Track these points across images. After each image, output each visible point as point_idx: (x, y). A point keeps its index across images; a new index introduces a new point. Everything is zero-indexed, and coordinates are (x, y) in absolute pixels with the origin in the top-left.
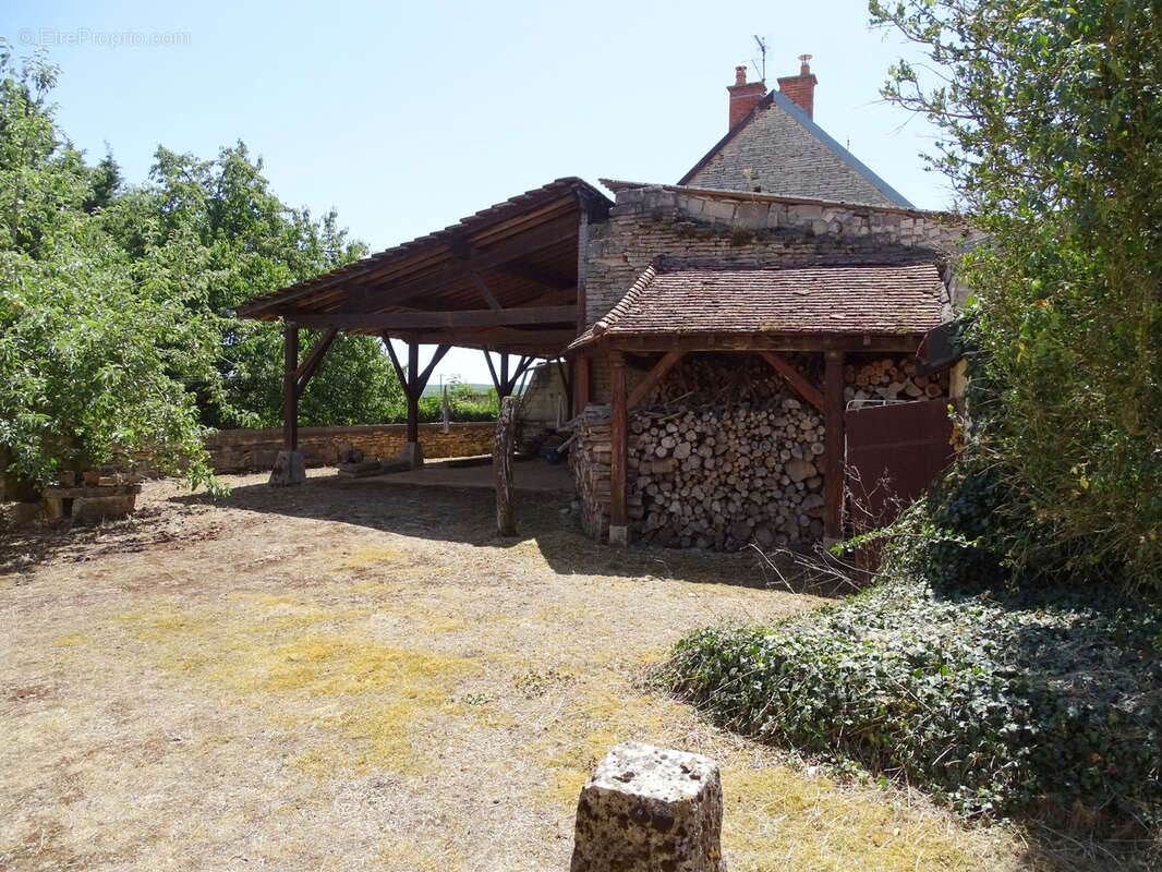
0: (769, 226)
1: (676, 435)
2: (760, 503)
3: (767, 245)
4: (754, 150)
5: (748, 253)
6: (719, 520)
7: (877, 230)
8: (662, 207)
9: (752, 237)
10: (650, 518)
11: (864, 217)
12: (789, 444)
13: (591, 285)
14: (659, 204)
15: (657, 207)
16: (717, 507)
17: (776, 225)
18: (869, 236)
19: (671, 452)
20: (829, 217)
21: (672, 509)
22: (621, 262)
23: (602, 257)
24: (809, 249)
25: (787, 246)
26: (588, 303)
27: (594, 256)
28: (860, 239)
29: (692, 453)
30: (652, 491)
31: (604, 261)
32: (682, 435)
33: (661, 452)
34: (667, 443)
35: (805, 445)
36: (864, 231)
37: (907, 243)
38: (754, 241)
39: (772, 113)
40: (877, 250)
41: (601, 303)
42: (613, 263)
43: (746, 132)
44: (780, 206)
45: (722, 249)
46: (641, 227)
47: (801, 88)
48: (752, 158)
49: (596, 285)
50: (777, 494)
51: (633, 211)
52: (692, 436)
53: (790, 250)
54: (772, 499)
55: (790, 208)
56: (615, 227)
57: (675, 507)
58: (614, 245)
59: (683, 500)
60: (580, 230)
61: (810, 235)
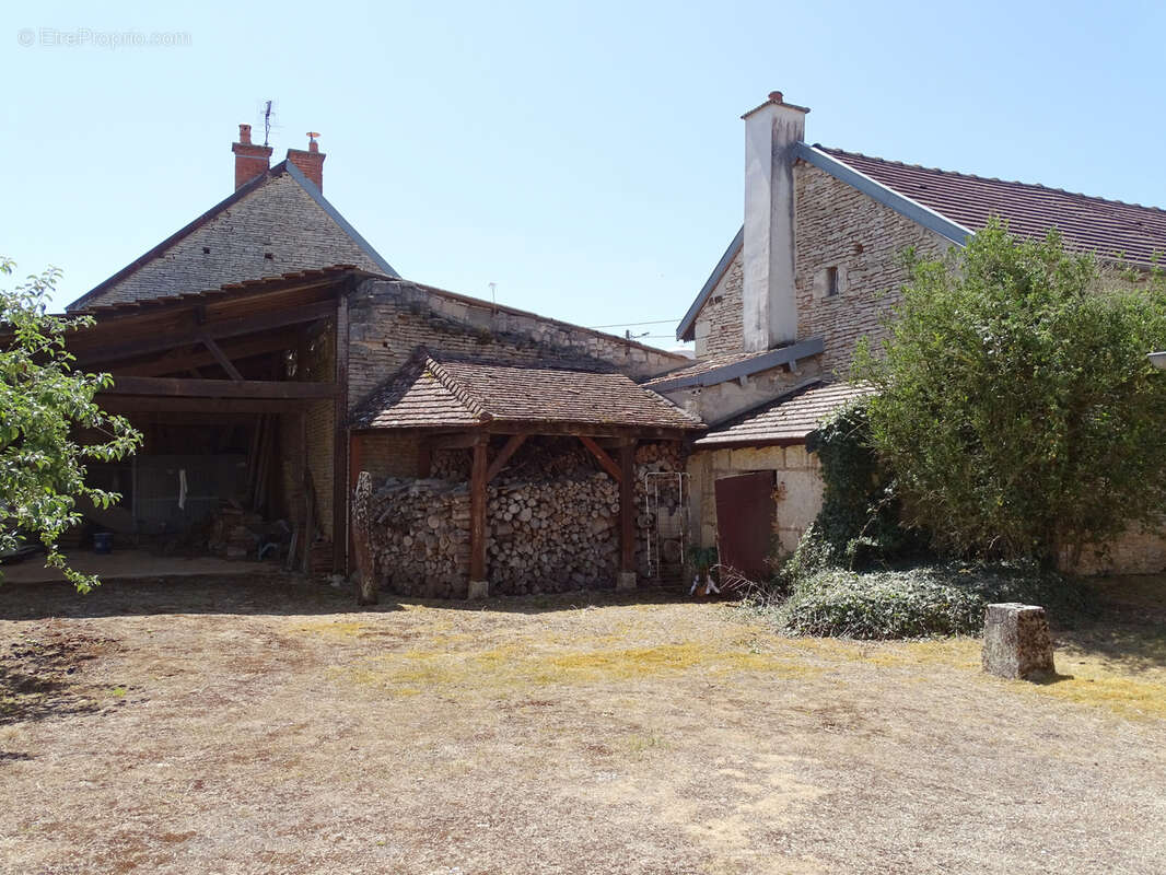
0: (500, 330)
1: (521, 502)
2: (573, 552)
3: (503, 346)
4: (265, 215)
5: (491, 351)
6: (548, 569)
7: (575, 343)
8: (417, 302)
9: (492, 339)
10: (495, 574)
11: (567, 332)
12: (597, 506)
13: (354, 366)
14: (415, 299)
15: (415, 302)
16: (545, 558)
17: (505, 330)
18: (571, 348)
19: (515, 516)
20: (543, 329)
21: (512, 564)
22: (381, 347)
23: (364, 340)
24: (533, 353)
25: (518, 349)
26: (350, 383)
27: (358, 338)
28: (565, 349)
29: (533, 516)
30: (495, 551)
31: (365, 344)
32: (525, 502)
33: (508, 517)
34: (514, 509)
35: (607, 506)
36: (567, 343)
37: (595, 355)
38: (494, 341)
39: (284, 182)
40: (579, 358)
41: (363, 383)
42: (376, 347)
43: (257, 194)
44: (505, 315)
45: (469, 345)
46: (400, 317)
47: (309, 163)
48: (262, 223)
49: (359, 366)
50: (586, 545)
51: (393, 302)
52: (533, 503)
53: (520, 352)
54: (582, 549)
55: (512, 317)
56: (376, 314)
57: (514, 562)
58: (375, 330)
59: (521, 556)
60: (339, 312)
61: (532, 341)
